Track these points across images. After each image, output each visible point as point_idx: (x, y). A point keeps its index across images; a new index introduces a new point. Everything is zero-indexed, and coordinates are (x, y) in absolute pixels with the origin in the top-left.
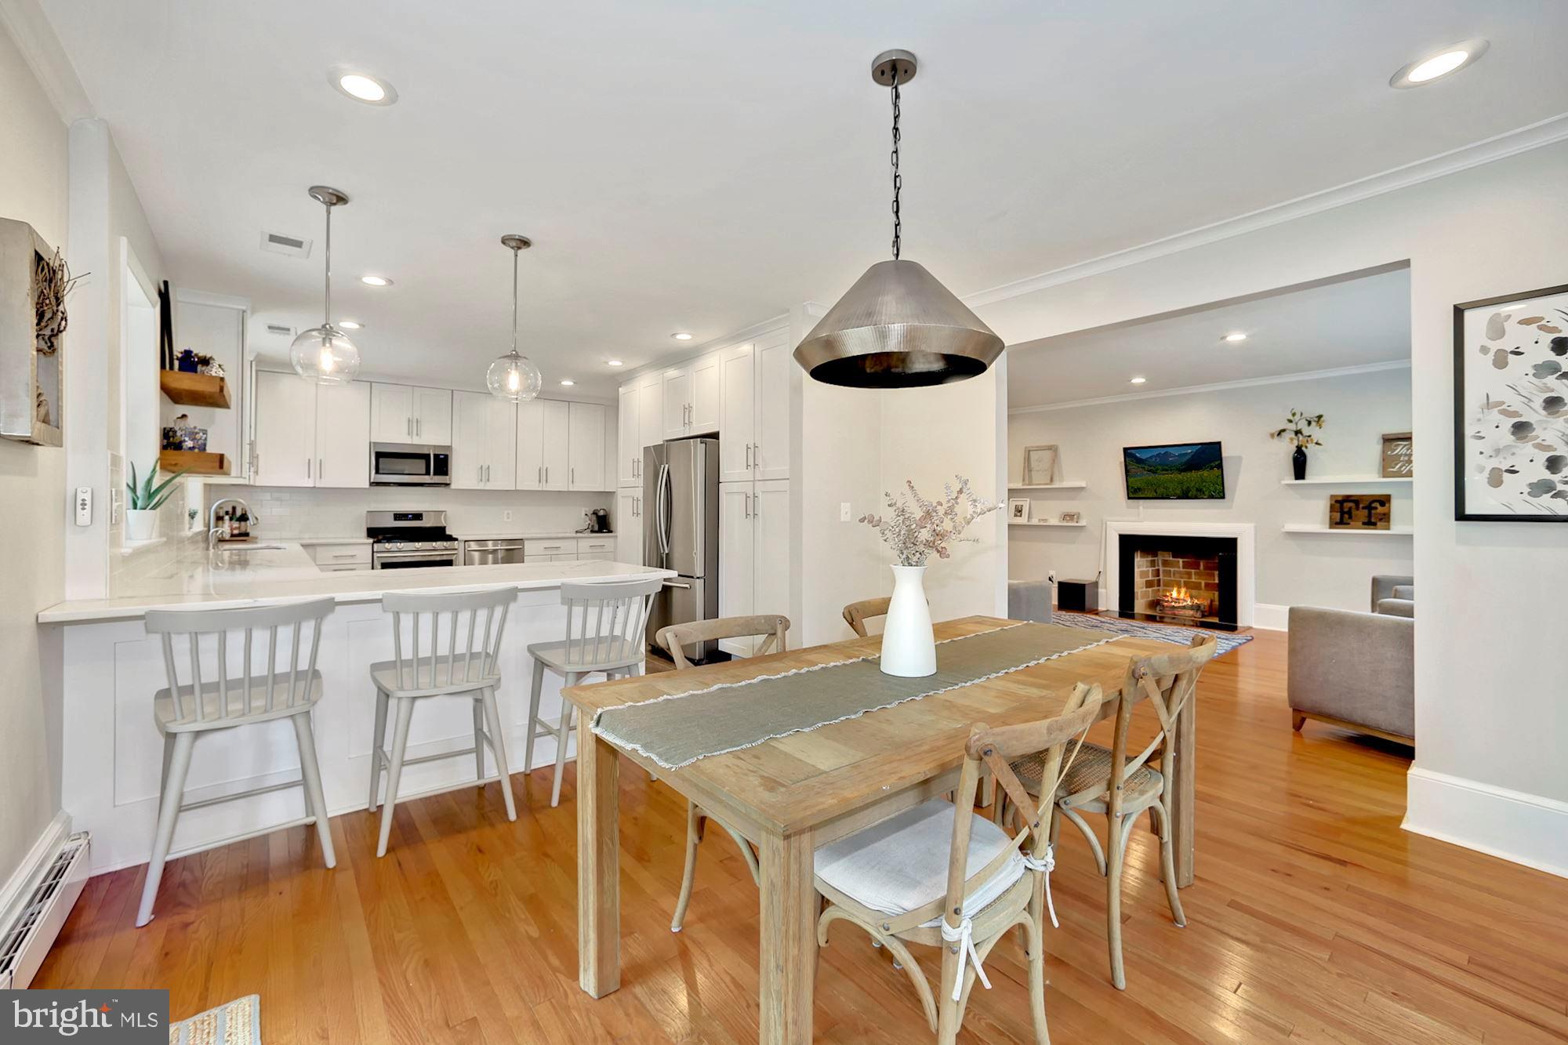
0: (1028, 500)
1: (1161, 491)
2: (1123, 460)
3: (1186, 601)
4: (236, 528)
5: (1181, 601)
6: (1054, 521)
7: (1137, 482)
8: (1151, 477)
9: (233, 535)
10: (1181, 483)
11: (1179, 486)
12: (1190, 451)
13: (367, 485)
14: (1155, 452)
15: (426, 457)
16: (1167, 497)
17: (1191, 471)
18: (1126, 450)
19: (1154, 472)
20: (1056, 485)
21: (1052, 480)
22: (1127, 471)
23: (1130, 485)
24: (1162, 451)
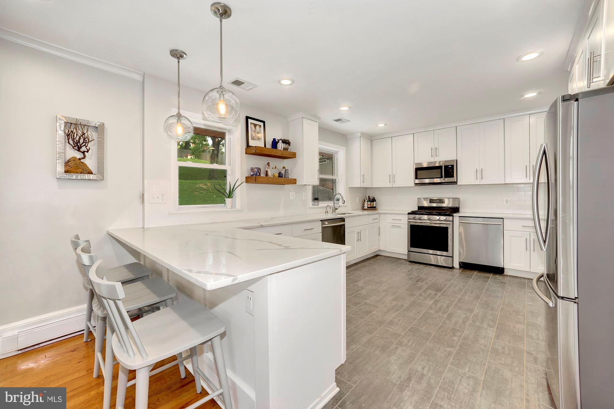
4: (369, 205)
9: (368, 208)
13: (413, 185)
15: (440, 167)
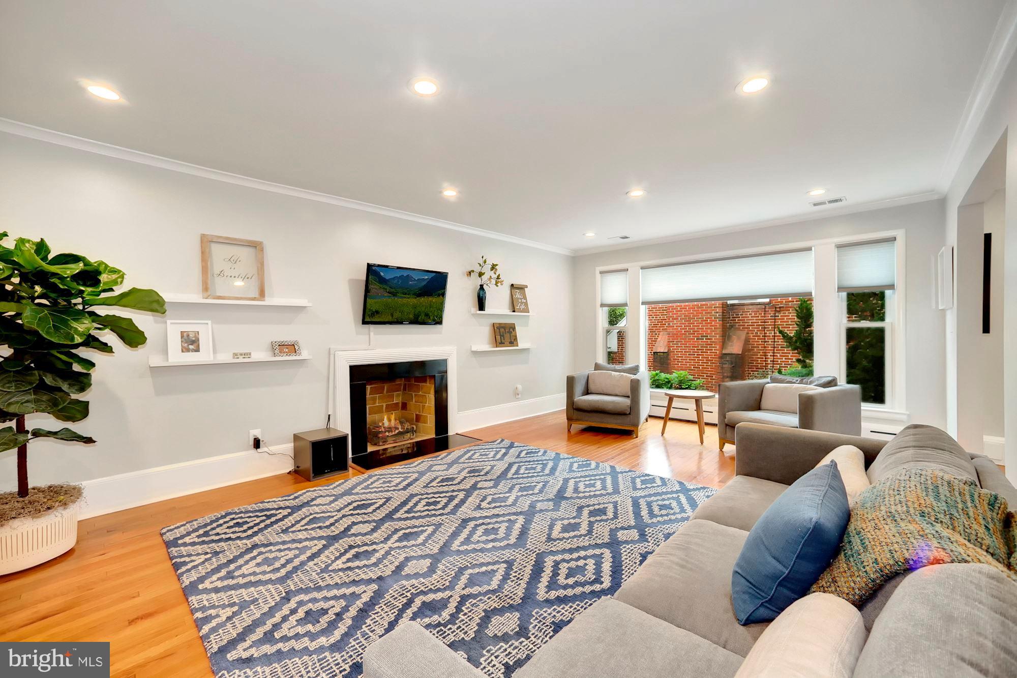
0: (209, 322)
1: (397, 315)
2: (364, 278)
3: (398, 429)
5: (393, 430)
6: (260, 355)
7: (373, 304)
8: (390, 300)
10: (415, 307)
11: (413, 311)
12: (426, 277)
14: (398, 274)
16: (399, 322)
17: (424, 296)
18: (369, 266)
19: (394, 294)
20: (268, 301)
21: (262, 294)
22: (367, 291)
23: (368, 306)
24: (405, 273)
